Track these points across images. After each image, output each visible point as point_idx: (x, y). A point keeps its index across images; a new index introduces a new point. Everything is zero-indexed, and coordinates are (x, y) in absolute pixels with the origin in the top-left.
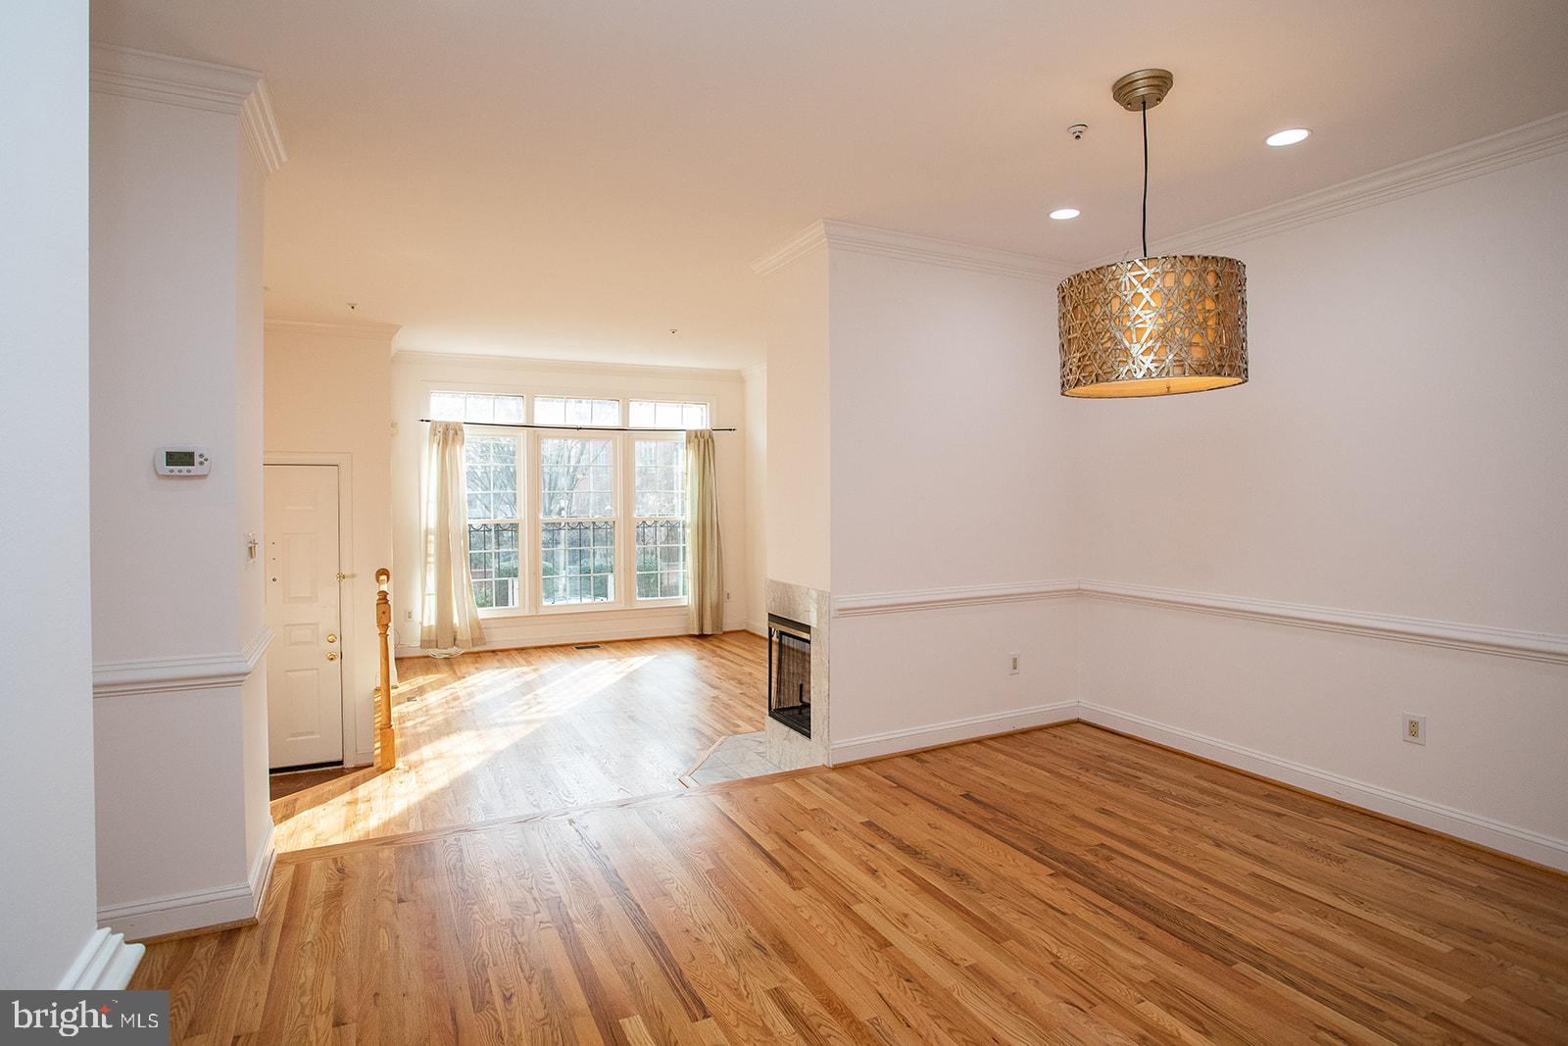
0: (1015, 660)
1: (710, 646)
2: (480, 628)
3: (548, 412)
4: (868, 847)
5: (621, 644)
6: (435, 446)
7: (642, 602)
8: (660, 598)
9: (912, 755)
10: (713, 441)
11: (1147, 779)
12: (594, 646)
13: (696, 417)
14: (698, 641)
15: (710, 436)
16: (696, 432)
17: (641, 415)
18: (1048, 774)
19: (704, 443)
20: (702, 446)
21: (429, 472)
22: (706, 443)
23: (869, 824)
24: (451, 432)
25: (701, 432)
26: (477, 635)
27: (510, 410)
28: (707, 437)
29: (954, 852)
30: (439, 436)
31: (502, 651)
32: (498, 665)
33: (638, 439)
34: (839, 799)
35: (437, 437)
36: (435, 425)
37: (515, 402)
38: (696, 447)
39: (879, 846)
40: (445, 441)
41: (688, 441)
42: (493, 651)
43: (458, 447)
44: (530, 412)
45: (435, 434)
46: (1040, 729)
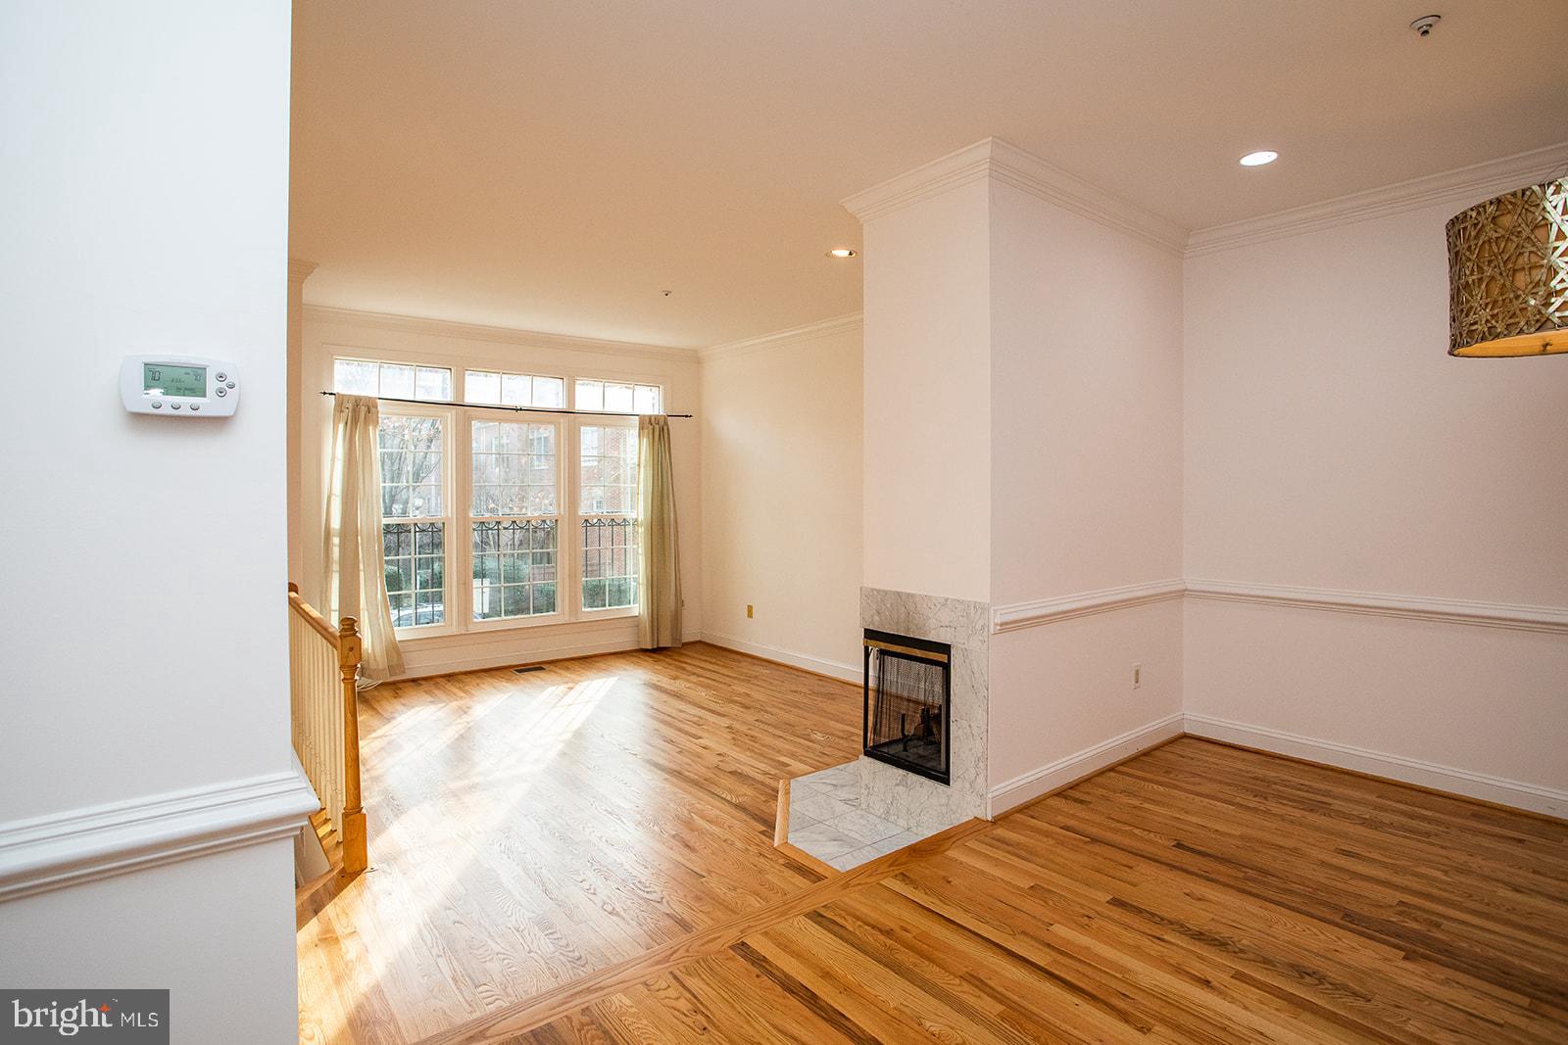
0: (1137, 673)
1: (671, 661)
2: (398, 653)
3: (482, 388)
4: (1155, 940)
5: (568, 664)
6: (341, 427)
7: (588, 612)
8: (607, 608)
9: (1060, 793)
10: (668, 429)
11: (1337, 804)
12: (537, 667)
13: (648, 401)
14: (654, 655)
15: (666, 423)
16: (650, 417)
17: (589, 396)
18: (1232, 807)
19: (657, 429)
20: (657, 434)
21: (333, 460)
22: (662, 430)
23: (1116, 902)
24: (363, 409)
25: (656, 417)
26: (395, 661)
27: (435, 385)
28: (662, 423)
29: (1266, 936)
30: (347, 413)
31: (425, 679)
32: (430, 699)
33: (586, 424)
34: (1042, 867)
35: (344, 415)
36: (341, 400)
37: (440, 375)
38: (651, 436)
39: (1166, 937)
40: (355, 420)
41: (642, 428)
42: (414, 680)
43: (371, 428)
44: (460, 387)
45: (342, 411)
46: (1158, 748)
